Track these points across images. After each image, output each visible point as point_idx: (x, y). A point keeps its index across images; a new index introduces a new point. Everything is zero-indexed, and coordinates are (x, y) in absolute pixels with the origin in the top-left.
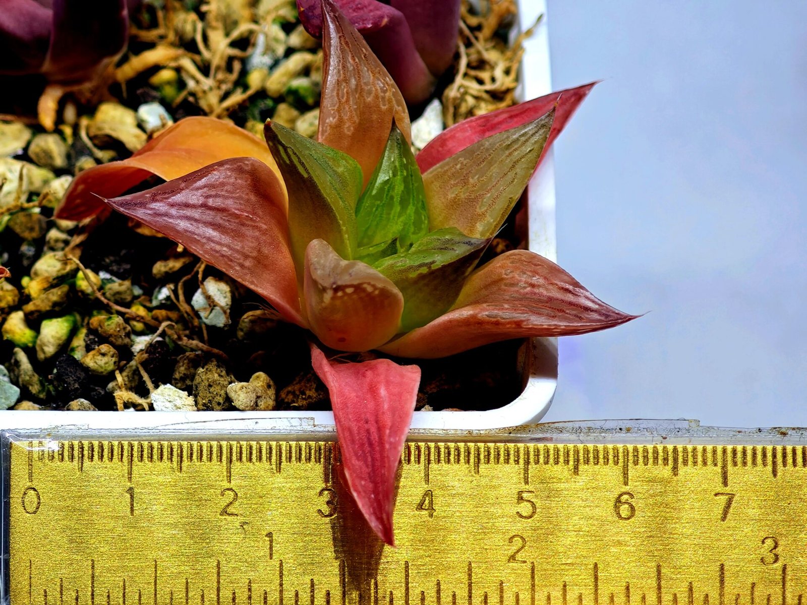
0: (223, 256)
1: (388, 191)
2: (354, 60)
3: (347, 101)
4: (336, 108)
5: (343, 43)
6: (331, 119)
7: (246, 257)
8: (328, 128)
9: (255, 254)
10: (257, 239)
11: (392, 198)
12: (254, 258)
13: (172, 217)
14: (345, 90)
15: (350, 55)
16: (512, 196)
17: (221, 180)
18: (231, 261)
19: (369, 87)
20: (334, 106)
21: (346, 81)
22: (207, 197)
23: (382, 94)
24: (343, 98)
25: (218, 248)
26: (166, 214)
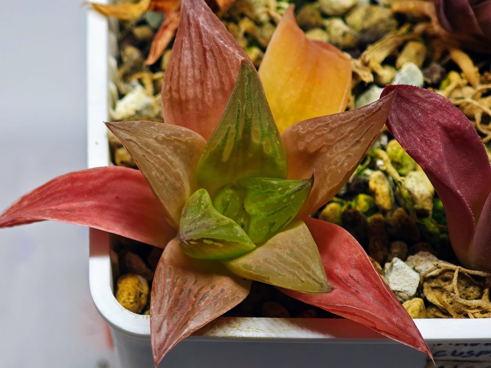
0: (172, 73)
1: (270, 192)
2: (350, 133)
3: (318, 137)
4: (310, 129)
5: (360, 119)
6: (302, 129)
7: (178, 91)
8: (296, 129)
9: (183, 98)
10: (196, 97)
11: (267, 197)
12: (180, 98)
13: (189, 28)
14: (324, 132)
15: (353, 128)
16: (271, 278)
17: (227, 57)
18: (171, 80)
19: (335, 151)
20: (310, 127)
21: (331, 130)
22: (211, 50)
23: (333, 163)
24: (318, 131)
25: (176, 68)
26: (189, 24)
